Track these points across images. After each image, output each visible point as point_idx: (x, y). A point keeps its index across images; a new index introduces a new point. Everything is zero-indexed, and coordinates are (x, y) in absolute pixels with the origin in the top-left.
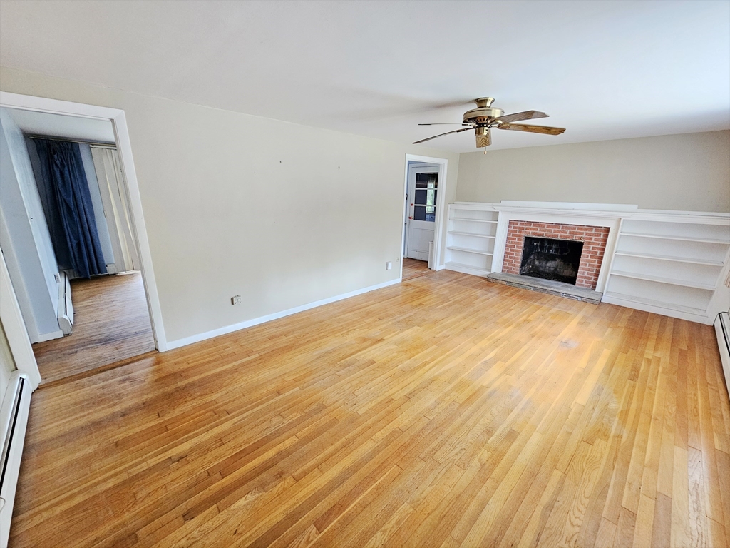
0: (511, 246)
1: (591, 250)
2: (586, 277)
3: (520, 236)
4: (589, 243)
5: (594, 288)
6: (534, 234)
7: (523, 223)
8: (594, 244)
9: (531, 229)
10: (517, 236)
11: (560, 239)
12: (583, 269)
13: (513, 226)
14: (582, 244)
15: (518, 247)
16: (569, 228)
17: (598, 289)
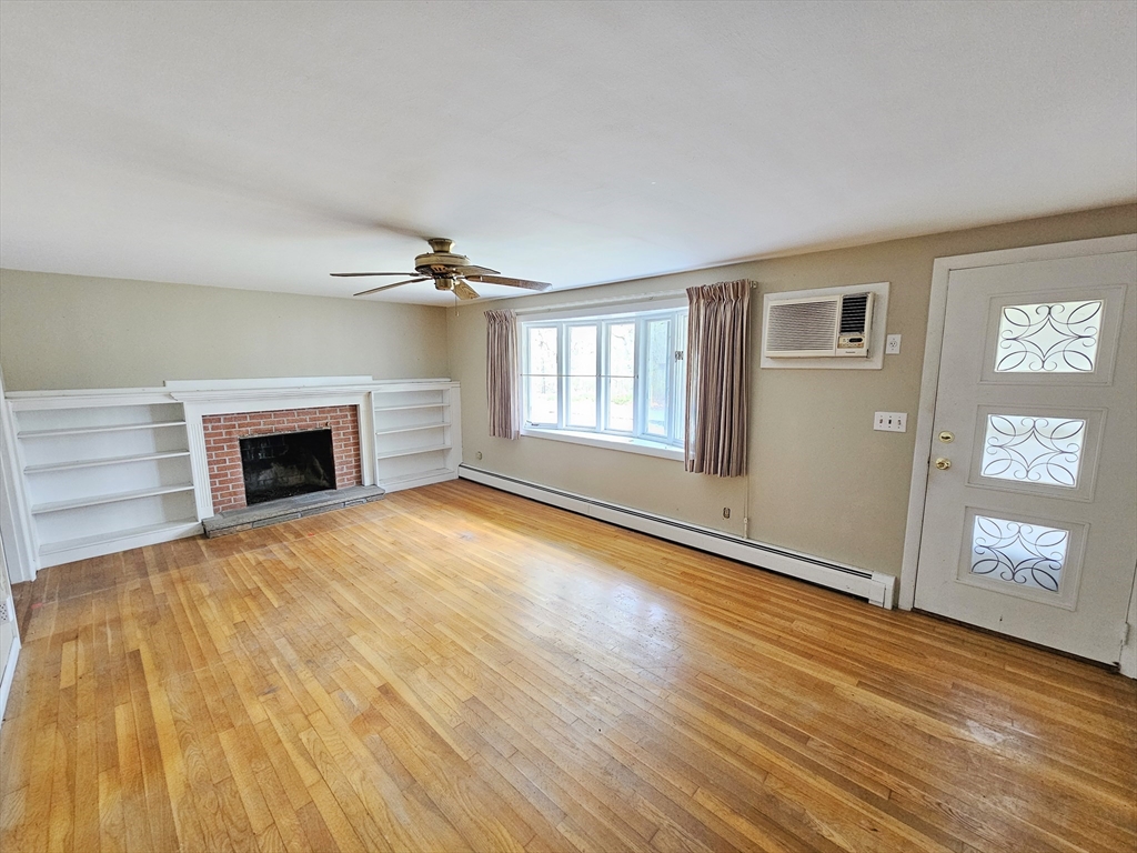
0: (218, 462)
1: (342, 437)
2: (346, 474)
3: (231, 440)
4: (338, 429)
5: (360, 482)
6: (256, 431)
7: (229, 417)
8: (343, 428)
9: (248, 425)
10: (225, 441)
11: (298, 431)
12: (341, 464)
13: (210, 426)
14: (330, 431)
15: (231, 460)
16: (307, 414)
17: (367, 481)
